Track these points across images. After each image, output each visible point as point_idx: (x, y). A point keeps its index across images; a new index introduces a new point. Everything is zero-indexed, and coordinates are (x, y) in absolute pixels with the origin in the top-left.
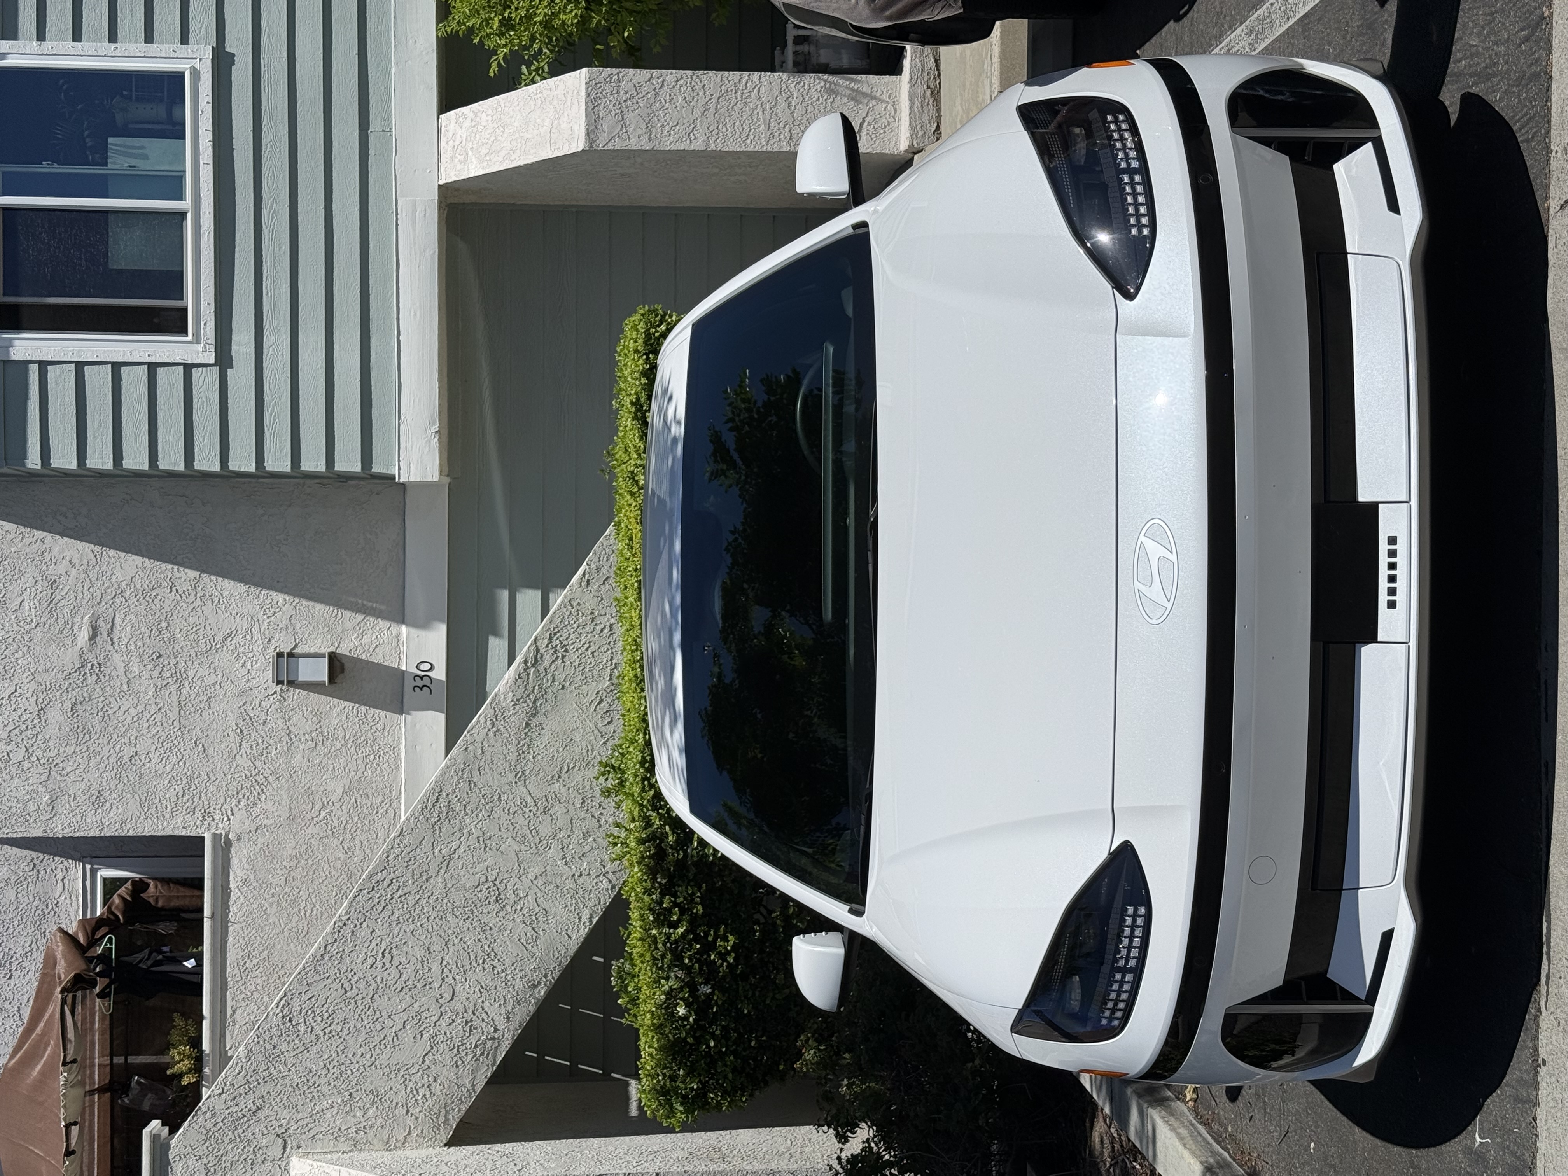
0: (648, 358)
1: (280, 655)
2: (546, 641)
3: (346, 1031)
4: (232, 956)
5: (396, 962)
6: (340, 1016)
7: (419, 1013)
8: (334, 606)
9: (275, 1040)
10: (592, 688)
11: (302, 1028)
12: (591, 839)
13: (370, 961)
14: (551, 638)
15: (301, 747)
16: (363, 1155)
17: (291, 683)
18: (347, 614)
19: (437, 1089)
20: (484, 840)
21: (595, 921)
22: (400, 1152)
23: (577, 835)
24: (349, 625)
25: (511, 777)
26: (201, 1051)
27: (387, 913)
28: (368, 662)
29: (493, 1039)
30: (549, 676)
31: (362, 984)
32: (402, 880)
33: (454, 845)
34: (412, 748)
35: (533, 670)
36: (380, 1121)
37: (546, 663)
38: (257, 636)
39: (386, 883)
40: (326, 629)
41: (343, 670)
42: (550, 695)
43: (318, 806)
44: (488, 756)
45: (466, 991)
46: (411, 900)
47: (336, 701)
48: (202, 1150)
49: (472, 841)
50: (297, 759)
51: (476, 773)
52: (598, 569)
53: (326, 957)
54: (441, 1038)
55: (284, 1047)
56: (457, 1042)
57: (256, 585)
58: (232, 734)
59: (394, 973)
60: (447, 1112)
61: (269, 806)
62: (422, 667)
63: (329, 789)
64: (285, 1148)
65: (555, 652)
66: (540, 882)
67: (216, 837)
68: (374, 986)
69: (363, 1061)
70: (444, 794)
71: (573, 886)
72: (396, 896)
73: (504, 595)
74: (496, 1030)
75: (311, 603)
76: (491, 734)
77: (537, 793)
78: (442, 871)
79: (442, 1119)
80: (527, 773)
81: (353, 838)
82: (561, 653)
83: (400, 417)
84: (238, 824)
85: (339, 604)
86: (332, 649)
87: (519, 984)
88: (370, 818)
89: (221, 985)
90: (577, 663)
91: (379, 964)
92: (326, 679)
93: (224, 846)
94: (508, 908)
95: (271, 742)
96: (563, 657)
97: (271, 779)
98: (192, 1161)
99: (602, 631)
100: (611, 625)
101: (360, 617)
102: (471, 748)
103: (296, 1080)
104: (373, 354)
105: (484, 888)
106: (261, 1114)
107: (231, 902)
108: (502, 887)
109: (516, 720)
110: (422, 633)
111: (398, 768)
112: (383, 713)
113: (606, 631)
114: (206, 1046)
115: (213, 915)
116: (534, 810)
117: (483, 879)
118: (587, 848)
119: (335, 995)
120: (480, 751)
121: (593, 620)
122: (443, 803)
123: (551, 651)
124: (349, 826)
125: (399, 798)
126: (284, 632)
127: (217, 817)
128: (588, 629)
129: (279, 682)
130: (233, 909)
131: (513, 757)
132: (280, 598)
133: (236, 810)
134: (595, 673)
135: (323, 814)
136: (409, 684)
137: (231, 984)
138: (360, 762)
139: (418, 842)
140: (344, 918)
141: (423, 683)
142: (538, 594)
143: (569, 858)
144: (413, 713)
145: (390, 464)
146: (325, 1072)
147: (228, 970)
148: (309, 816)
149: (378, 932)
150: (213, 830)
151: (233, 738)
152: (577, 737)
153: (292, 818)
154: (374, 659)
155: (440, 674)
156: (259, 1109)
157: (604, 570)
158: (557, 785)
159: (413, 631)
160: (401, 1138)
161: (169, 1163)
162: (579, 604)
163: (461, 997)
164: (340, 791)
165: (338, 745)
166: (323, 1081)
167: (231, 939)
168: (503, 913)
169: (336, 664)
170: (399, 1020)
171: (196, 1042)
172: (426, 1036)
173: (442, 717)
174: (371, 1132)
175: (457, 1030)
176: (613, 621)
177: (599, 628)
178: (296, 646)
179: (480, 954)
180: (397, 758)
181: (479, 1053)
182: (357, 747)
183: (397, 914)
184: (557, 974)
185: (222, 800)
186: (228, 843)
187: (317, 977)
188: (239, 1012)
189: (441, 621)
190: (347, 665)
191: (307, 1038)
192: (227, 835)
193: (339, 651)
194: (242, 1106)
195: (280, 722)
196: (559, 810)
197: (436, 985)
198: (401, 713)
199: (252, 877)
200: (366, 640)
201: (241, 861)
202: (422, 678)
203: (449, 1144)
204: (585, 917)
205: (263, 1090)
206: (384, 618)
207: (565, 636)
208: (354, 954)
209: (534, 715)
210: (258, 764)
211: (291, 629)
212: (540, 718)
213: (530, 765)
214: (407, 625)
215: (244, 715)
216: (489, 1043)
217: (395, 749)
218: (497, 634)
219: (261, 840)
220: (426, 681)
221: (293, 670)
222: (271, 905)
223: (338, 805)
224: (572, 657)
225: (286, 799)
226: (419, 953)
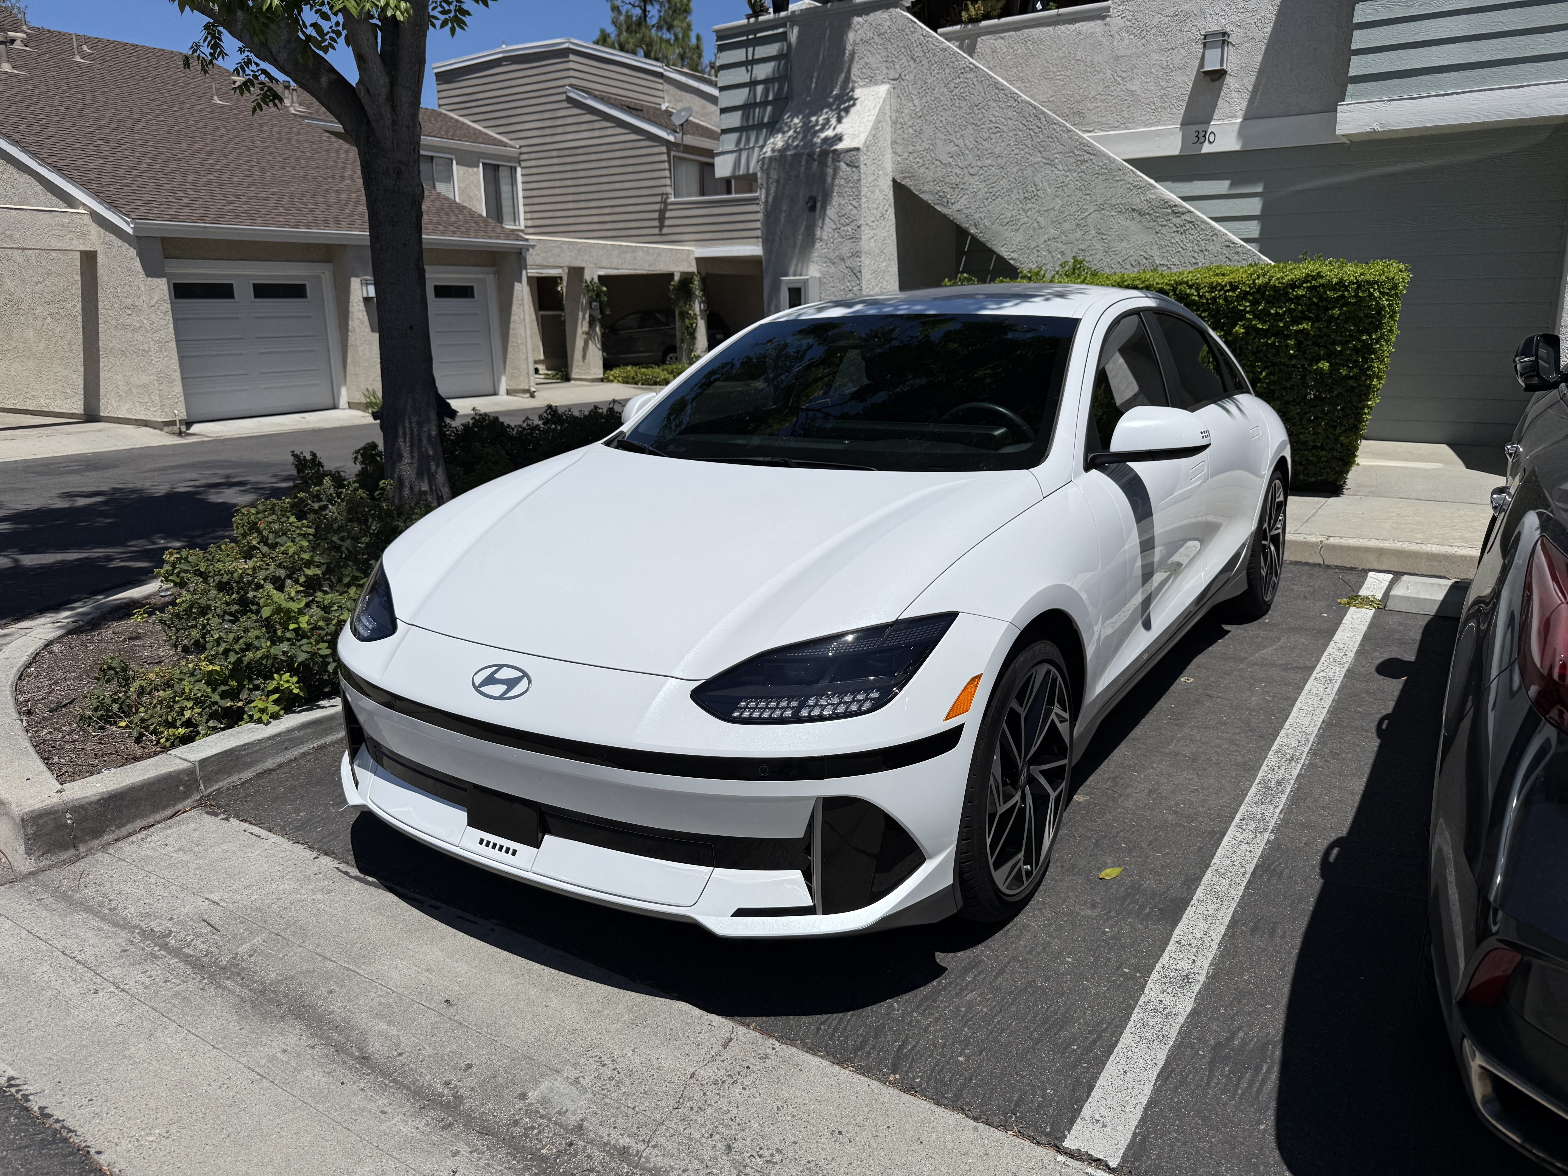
0: (1354, 284)
1: (1224, 34)
2: (1189, 219)
3: (954, 109)
4: (1035, 32)
5: (993, 136)
6: (963, 104)
7: (963, 154)
8: (1260, 68)
9: (951, 65)
10: (1156, 253)
11: (958, 81)
12: (1059, 256)
13: (994, 119)
14: (1191, 222)
15: (1163, 59)
16: (889, 128)
17: (1205, 44)
18: (1253, 79)
19: (922, 170)
20: (1063, 186)
21: (1012, 262)
22: (890, 151)
23: (1063, 248)
24: (1246, 81)
25: (1100, 201)
26: (980, 21)
27: (1021, 126)
28: (1218, 97)
29: (948, 202)
30: (1165, 223)
31: (980, 116)
32: (1040, 135)
33: (1061, 167)
34: (1158, 134)
35: (1170, 211)
36: (906, 136)
37: (1174, 220)
38: (1242, 16)
39: (1039, 124)
40: (1244, 65)
41: (1213, 80)
42: (1152, 224)
43: (1124, 75)
44: (1115, 184)
45: (976, 184)
46: (1028, 142)
47: (1193, 78)
48: (894, 28)
49: (1062, 178)
50: (1155, 56)
51: (1104, 177)
52: (1237, 253)
53: (997, 91)
54: (949, 170)
55: (947, 71)
56: (947, 180)
57: (1279, 10)
58: (1175, 9)
59: (986, 136)
60: (909, 177)
61: (1126, 42)
62: (1212, 136)
63: (1135, 81)
64: (894, 80)
65: (1181, 226)
66: (1035, 225)
67: (1108, 9)
68: (979, 123)
69: (938, 122)
70: (1092, 157)
71: (1032, 247)
72: (1031, 132)
73: (1259, 189)
74: (952, 204)
75: (1262, 52)
76: (1129, 186)
77: (1090, 220)
78: (1044, 161)
79: (906, 175)
80: (1103, 212)
81: (1102, 101)
82: (1181, 230)
83: (1389, 101)
84: (1116, 21)
85: (1262, 71)
86: (1229, 71)
87: (977, 216)
88: (1114, 110)
89: (1017, 27)
90: (1173, 241)
91: (992, 125)
92: (1205, 69)
93: (1101, 15)
94: (1020, 206)
95: (1168, 37)
96: (1178, 232)
97: (1144, 41)
98: (889, 23)
99: (1194, 257)
100: (1197, 263)
101: (1250, 88)
102: (1121, 172)
103: (929, 81)
104: (1444, 75)
105: (1034, 189)
106: (912, 63)
107: (1067, 26)
108: (1033, 200)
109: (1138, 201)
110: (1235, 134)
111: (1146, 126)
112: (1182, 111)
113: (1194, 260)
114: (984, 23)
115: (1059, 15)
116: (1080, 218)
117: (1039, 188)
118: (1054, 254)
119: (976, 99)
120: (1118, 179)
121: (1202, 251)
122: (1086, 157)
123: (1182, 223)
124: (1110, 97)
125: (1126, 128)
126: (1244, 35)
127: (1121, 8)
128: (1196, 248)
129: (1205, 36)
130: (1063, 28)
131: (1114, 201)
132: (1269, 29)
133: (1125, 19)
134: (1166, 254)
135: (1119, 79)
136: (1200, 128)
137: (1018, 33)
138: (1151, 100)
139: (1063, 142)
140: (1019, 100)
141: (1201, 137)
142: (1258, 213)
143: (1049, 243)
144: (1181, 133)
145: (1353, 97)
146: (933, 98)
147: (1026, 31)
148: (1118, 69)
149: (1010, 122)
150: (1113, 6)
151: (1171, 11)
152: (1124, 244)
153: (1117, 58)
154: (1220, 103)
155: (1207, 148)
156: (915, 60)
157: (1236, 257)
158: (1094, 232)
159: (1236, 128)
160: (897, 150)
161: (888, 8)
162: (1213, 240)
163: (971, 181)
164: (1133, 88)
165: (1163, 84)
166: (928, 98)
167: (1044, 29)
168: (1018, 202)
169: (1219, 75)
170: (960, 142)
171: (987, 17)
172: (950, 160)
173: (1176, 152)
174: (900, 132)
175: (953, 179)
176: (1200, 264)
177: (1196, 255)
178: (1233, 45)
179: (995, 190)
180: (1152, 125)
181: (941, 194)
182: (1161, 97)
183: (1020, 133)
184: (982, 239)
185: (1131, 9)
186: (1103, 18)
187: (985, 86)
188: (1002, 41)
189: (1242, 147)
190: (1217, 83)
191: (952, 85)
192: (1109, 16)
193: (1228, 76)
194: (916, 49)
195: (1181, 41)
196: (1079, 234)
197: (979, 163)
198: (1182, 124)
199: (1082, 37)
200: (1234, 94)
201: (1092, 28)
202: (1204, 136)
203: (894, 181)
204: (1014, 255)
205: (925, 62)
206: (1248, 106)
207: (1192, 232)
208: (998, 108)
209: (1140, 214)
210: (1154, 30)
211: (1245, 40)
212: (1138, 218)
213: (1108, 213)
214: (1242, 122)
215: (1188, 15)
216: (945, 200)
217: (1158, 123)
218: (1232, 185)
219: (1104, 40)
220: (1202, 139)
221: (1213, 45)
222: (1064, 52)
223: (1124, 88)
224: (1177, 238)
225: (1129, 52)
226: (997, 151)
